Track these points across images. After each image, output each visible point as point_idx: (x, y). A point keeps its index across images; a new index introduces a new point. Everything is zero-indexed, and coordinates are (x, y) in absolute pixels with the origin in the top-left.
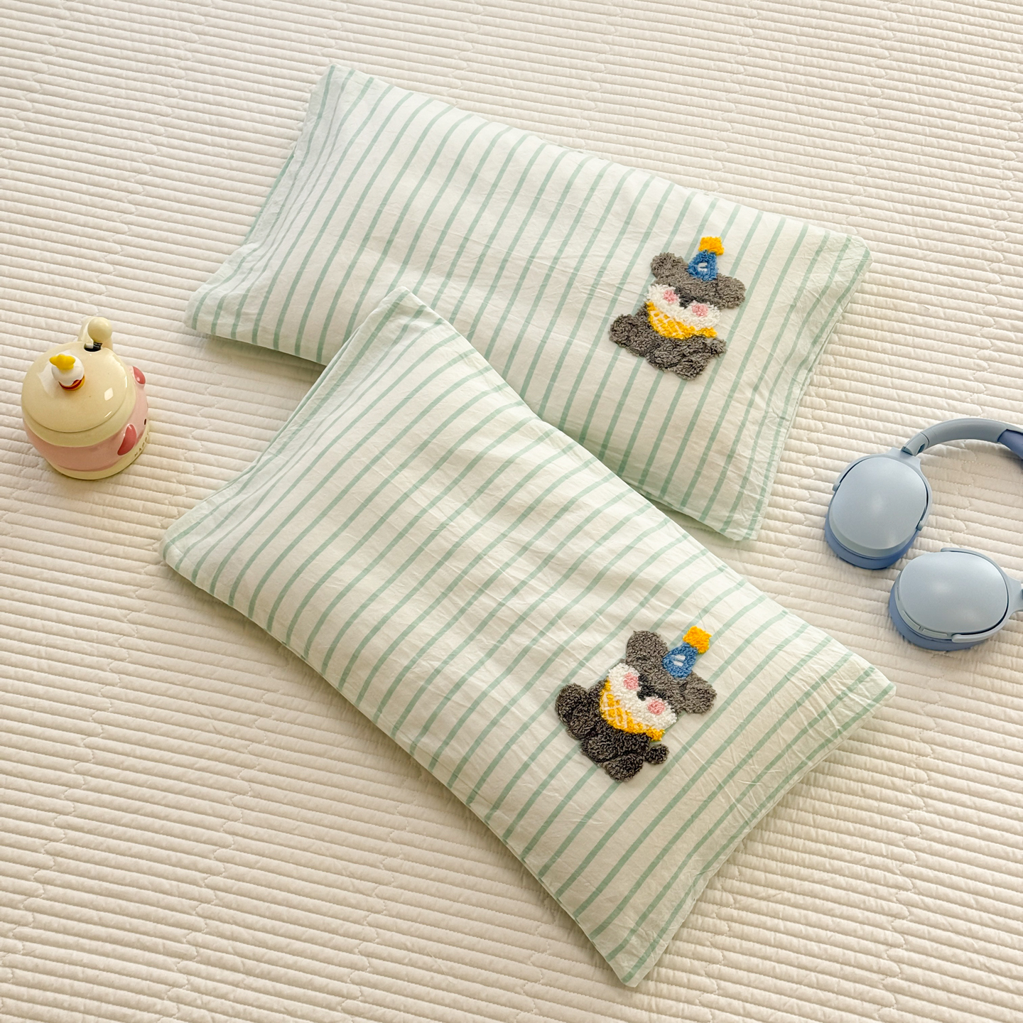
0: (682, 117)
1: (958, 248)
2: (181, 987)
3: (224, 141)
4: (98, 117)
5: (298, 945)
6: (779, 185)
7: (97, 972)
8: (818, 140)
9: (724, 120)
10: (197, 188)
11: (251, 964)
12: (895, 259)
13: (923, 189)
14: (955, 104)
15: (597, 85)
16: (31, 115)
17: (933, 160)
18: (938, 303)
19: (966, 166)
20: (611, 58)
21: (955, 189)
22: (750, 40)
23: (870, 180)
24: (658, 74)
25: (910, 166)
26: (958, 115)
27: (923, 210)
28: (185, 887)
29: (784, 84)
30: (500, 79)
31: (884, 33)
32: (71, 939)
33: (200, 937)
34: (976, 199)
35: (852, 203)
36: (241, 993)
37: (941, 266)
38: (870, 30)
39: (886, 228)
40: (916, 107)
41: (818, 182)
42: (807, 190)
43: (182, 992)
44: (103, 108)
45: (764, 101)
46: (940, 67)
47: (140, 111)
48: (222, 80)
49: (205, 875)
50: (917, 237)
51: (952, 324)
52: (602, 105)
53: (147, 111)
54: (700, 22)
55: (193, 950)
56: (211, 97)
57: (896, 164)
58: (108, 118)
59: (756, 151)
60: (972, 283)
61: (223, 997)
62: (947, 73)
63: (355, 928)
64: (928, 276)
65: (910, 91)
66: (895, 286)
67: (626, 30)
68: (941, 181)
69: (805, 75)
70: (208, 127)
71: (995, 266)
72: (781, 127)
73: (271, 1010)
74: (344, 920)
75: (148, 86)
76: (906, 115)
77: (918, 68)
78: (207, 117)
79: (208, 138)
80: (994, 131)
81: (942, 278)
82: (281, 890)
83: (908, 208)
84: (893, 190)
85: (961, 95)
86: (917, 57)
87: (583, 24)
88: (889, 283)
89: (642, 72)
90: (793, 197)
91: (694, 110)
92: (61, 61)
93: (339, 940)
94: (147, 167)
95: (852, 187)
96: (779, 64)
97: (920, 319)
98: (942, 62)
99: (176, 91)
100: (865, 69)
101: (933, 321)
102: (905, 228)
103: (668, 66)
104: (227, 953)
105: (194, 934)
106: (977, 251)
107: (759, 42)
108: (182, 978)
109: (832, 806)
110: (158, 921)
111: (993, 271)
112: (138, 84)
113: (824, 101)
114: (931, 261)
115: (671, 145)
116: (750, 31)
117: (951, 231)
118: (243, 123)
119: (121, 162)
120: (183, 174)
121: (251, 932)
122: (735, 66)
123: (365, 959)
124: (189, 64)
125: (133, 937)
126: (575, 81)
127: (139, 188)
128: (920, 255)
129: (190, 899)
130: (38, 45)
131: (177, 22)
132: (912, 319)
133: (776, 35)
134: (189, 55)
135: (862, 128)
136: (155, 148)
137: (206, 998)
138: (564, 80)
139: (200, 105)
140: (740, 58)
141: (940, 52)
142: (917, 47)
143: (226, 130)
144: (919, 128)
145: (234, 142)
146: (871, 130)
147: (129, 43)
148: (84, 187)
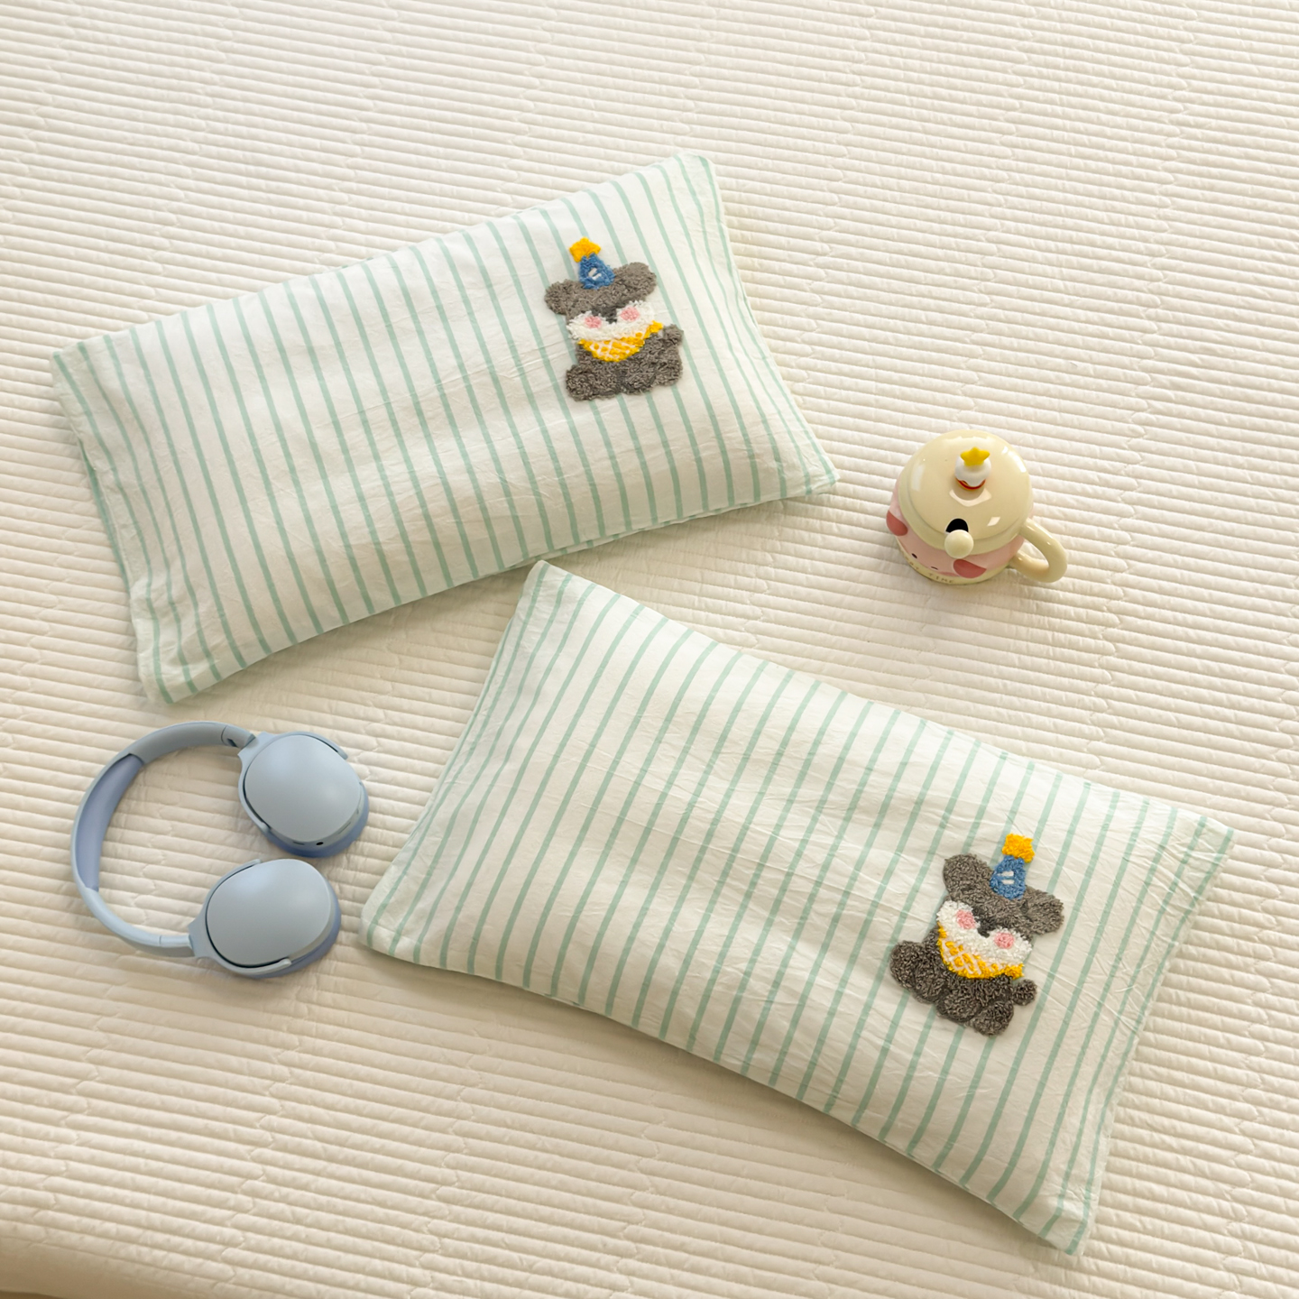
0: (791, 141)
1: (1110, 291)
2: (256, 1178)
3: (262, 183)
4: (113, 157)
5: (385, 1126)
6: (904, 221)
7: (161, 1164)
8: (948, 166)
9: (839, 143)
10: (232, 241)
11: (334, 1149)
12: (1037, 306)
13: (1070, 222)
14: (1104, 117)
15: (691, 104)
16: (37, 157)
17: (1080, 186)
18: (1086, 357)
19: (1117, 192)
20: (707, 70)
21: (1106, 220)
22: (867, 44)
23: (1008, 212)
24: (761, 88)
25: (1053, 193)
26: (1108, 131)
27: (1068, 246)
28: (257, 1064)
29: (907, 98)
30: (580, 99)
31: (1022, 31)
32: (131, 1127)
33: (275, 1120)
34: (1129, 231)
35: (989, 241)
36: (323, 1182)
37: (1090, 314)
38: (1006, 28)
39: (1027, 270)
40: (1059, 122)
41: (948, 215)
42: (936, 226)
43: (258, 1184)
44: (119, 146)
45: (885, 119)
46: (1086, 72)
47: (162, 148)
48: (256, 107)
49: (278, 1050)
50: (1063, 279)
51: (1102, 382)
52: (698, 128)
53: (171, 149)
54: (809, 23)
55: (268, 1136)
56: (244, 130)
57: (1037, 191)
58: (126, 159)
59: (877, 179)
60: (1126, 333)
61: (305, 1187)
62: (1095, 79)
63: (448, 1104)
64: (1076, 325)
65: (1052, 102)
66: (1038, 339)
67: (723, 35)
68: (1088, 211)
69: (931, 85)
70: (242, 167)
71: (1152, 311)
72: (904, 150)
73: (358, 1200)
74: (435, 1095)
75: (171, 117)
76: (1048, 131)
77: (1062, 74)
78: (239, 153)
79: (243, 179)
80: (1149, 149)
81: (1091, 328)
82: (363, 1064)
83: (1052, 244)
84: (1036, 223)
85: (1111, 106)
86: (1060, 61)
87: (674, 29)
88: (1031, 335)
89: (743, 86)
90: (920, 235)
91: (804, 131)
92: (68, 89)
93: (430, 1118)
94: (173, 217)
95: (988, 221)
96: (901, 73)
97: (1067, 377)
98: (1089, 65)
99: (203, 123)
100: (1000, 76)
101: (1082, 380)
102: (1048, 269)
103: (773, 78)
104: (306, 1137)
105: (268, 1117)
106: (1130, 294)
107: (878, 46)
108: (256, 1168)
110: (228, 1104)
111: (1149, 318)
112: (159, 116)
113: (954, 117)
114: (1079, 308)
115: (779, 176)
116: (867, 33)
117: (1101, 271)
118: (283, 160)
119: (143, 212)
120: (216, 224)
121: (332, 1113)
122: (851, 76)
123: (460, 1139)
124: (217, 89)
125: (200, 1122)
126: (666, 100)
127: (166, 242)
128: (1067, 301)
129: (263, 1078)
130: (39, 71)
131: (200, 39)
132: (1058, 377)
133: (898, 37)
134: (216, 78)
135: (997, 149)
136: (181, 194)
137: (285, 1190)
138: (654, 99)
139: (231, 140)
140: (856, 67)
141: (1086, 53)
142: (1060, 49)
143: (263, 170)
144: (1063, 147)
145: (274, 184)
146: (1008, 151)
147: (145, 66)
148: (102, 243)
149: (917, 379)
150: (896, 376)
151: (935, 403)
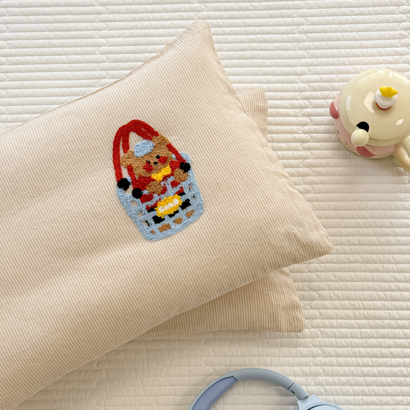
109: (374, 368)
149: (270, 29)
150: (257, 29)
151: (284, 41)
